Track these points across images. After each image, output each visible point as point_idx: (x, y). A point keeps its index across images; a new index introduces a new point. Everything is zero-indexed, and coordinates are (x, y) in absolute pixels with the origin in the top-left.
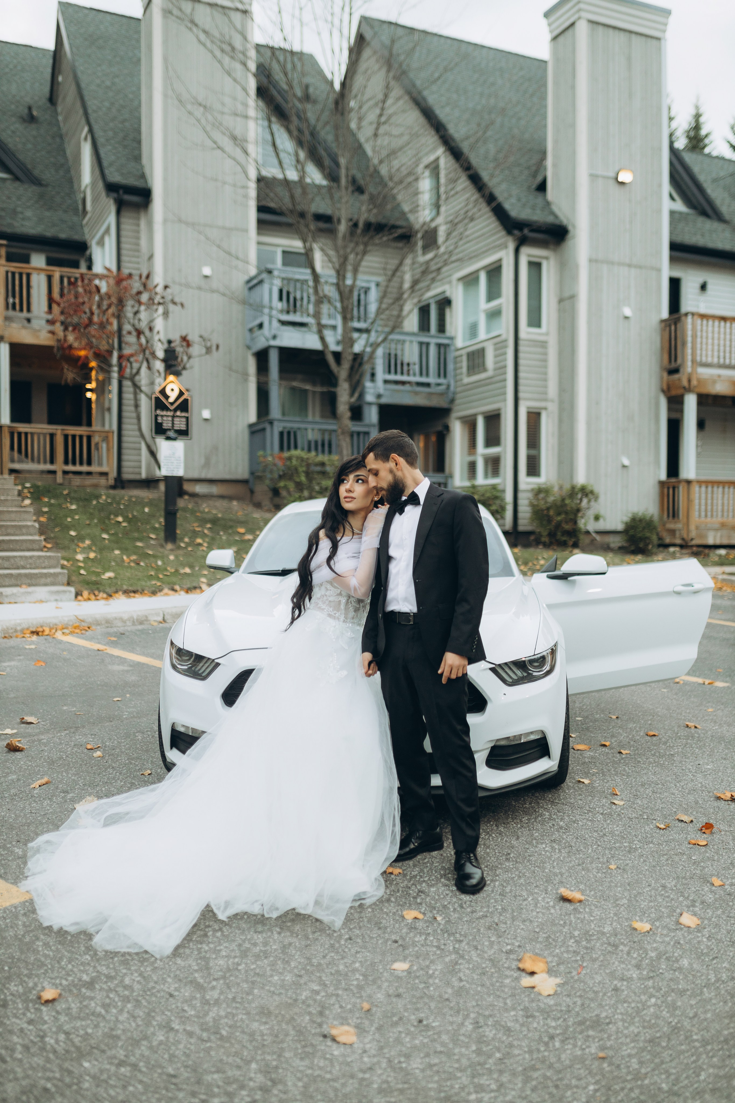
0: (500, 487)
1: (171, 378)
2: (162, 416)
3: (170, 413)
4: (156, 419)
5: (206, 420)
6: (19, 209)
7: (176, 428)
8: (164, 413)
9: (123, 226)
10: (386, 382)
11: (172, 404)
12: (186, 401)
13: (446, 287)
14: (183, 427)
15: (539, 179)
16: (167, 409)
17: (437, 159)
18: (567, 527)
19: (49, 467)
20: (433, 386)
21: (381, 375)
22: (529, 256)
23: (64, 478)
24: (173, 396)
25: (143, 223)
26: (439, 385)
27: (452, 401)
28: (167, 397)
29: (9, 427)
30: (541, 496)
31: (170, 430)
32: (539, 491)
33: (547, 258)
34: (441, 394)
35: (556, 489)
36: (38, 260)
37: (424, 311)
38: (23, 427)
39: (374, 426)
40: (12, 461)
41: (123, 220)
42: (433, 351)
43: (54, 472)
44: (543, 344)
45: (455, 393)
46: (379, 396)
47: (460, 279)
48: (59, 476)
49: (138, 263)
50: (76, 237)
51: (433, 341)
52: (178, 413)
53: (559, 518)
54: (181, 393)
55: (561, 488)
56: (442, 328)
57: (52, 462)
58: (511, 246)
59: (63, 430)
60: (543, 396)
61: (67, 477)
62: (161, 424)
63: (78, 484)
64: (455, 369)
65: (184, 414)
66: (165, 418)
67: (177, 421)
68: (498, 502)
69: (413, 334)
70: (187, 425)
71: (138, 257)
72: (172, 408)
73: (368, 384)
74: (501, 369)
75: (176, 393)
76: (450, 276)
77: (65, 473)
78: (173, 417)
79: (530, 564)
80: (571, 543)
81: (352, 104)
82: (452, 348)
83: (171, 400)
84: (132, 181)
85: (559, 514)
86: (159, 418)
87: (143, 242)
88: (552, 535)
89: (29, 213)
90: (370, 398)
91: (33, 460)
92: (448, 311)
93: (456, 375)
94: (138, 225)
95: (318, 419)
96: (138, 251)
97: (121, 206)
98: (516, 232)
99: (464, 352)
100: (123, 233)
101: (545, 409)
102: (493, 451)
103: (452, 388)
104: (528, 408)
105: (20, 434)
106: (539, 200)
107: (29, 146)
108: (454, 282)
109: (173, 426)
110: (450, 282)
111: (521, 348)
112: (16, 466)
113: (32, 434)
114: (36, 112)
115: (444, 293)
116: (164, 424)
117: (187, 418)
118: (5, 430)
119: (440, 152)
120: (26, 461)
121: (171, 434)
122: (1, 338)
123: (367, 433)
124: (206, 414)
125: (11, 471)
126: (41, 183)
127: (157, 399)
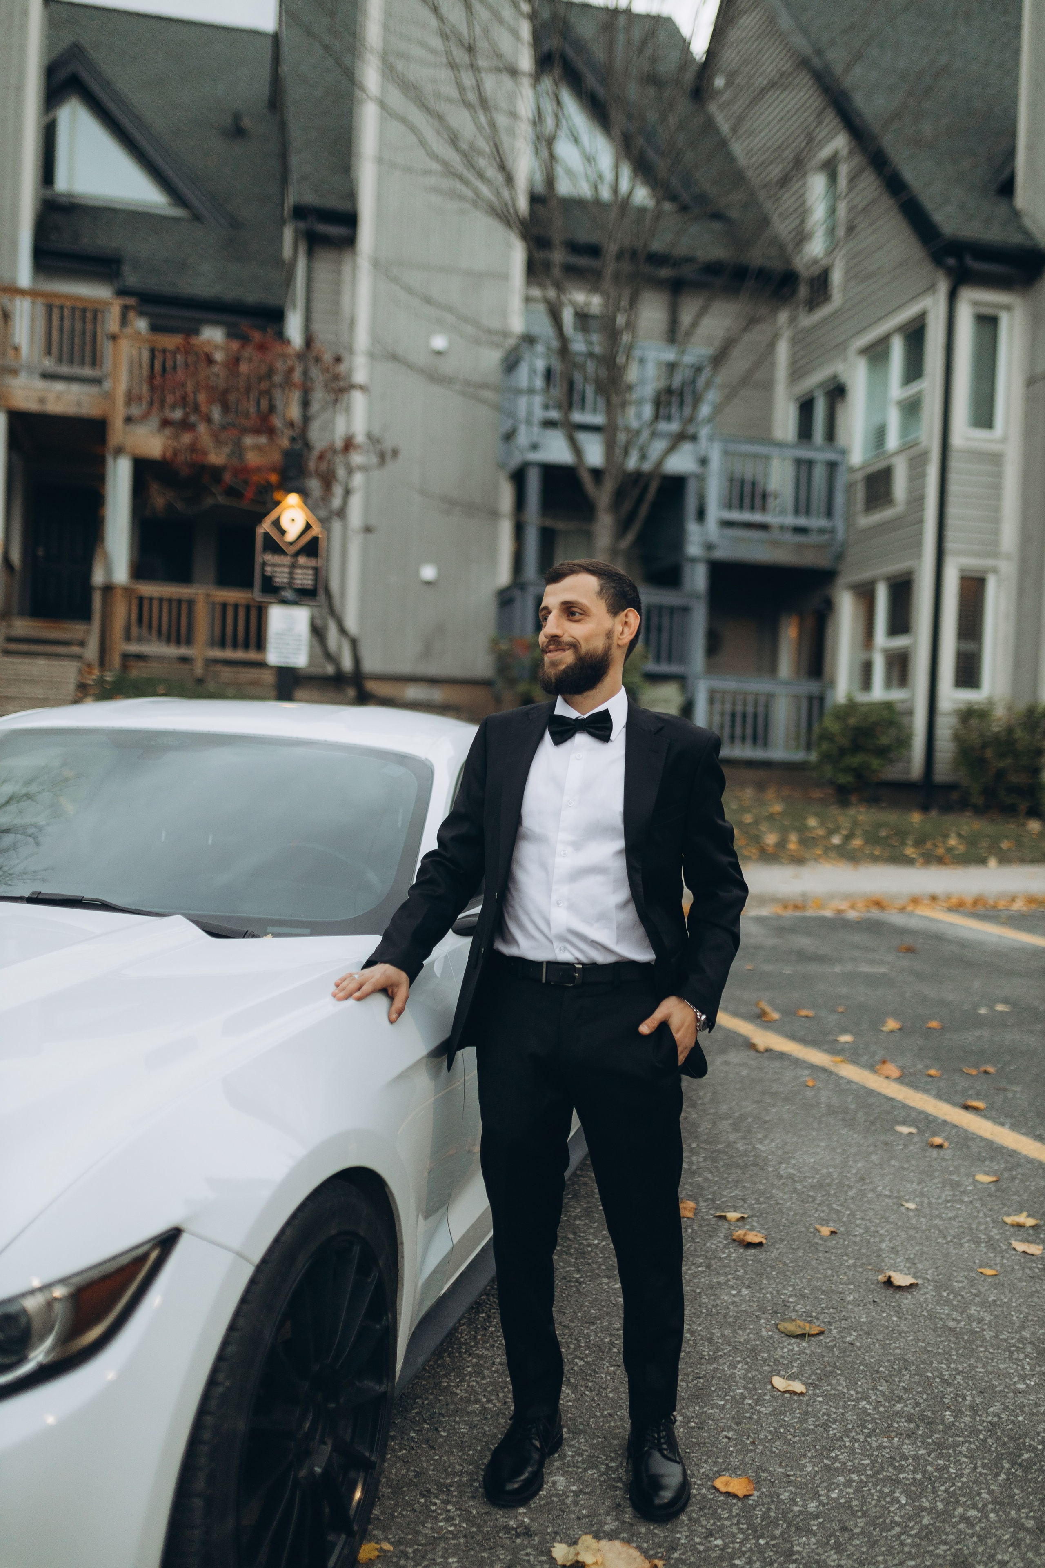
0: (900, 707)
1: (293, 499)
2: (274, 565)
3: (286, 560)
4: (262, 569)
5: (428, 583)
6: (191, 261)
7: (296, 585)
8: (278, 560)
9: (317, 276)
10: (723, 523)
11: (291, 543)
12: (315, 540)
13: (840, 367)
14: (309, 584)
15: (1006, 173)
16: (283, 553)
17: (838, 152)
18: (1016, 779)
19: (183, 651)
20: (815, 531)
21: (714, 512)
22: (976, 303)
23: (206, 669)
24: (293, 531)
25: (347, 269)
26: (822, 531)
27: (840, 557)
28: (283, 532)
29: (127, 590)
30: (974, 722)
31: (285, 587)
32: (968, 715)
33: (1008, 308)
34: (820, 547)
35: (1000, 712)
36: (213, 334)
37: (806, 408)
38: (149, 589)
40: (129, 639)
41: (315, 264)
42: (818, 473)
43: (189, 660)
44: (996, 459)
45: (844, 545)
46: (710, 547)
47: (863, 350)
48: (199, 664)
49: (336, 333)
50: (271, 300)
51: (818, 457)
52: (302, 560)
53: (1002, 764)
54: (308, 527)
55: (1010, 708)
56: (830, 435)
57: (189, 643)
58: (943, 287)
59: (207, 595)
60: (992, 549)
61: (210, 667)
62: (271, 579)
63: (227, 679)
64: (846, 504)
65: (312, 562)
66: (278, 569)
67: (299, 572)
68: (893, 732)
69: (787, 445)
70: (317, 580)
71: (337, 324)
72: (292, 550)
73: (692, 528)
74: (917, 500)
75: (300, 525)
76: (848, 347)
77: (209, 661)
78: (293, 566)
79: (929, 846)
80: (1023, 806)
81: (717, 82)
82: (844, 468)
83: (291, 537)
84: (333, 203)
85: (1002, 755)
86: (268, 569)
87: (346, 300)
88: (989, 793)
89: (205, 267)
90: (694, 549)
91: (168, 640)
92: (841, 408)
93: (846, 515)
94: (339, 272)
96: (338, 314)
97: (313, 242)
98: (951, 261)
99: (859, 476)
100: (315, 286)
101: (995, 571)
102: (900, 642)
103: (841, 536)
104: (962, 570)
105: (141, 599)
106: (1001, 210)
107: (226, 171)
108: (854, 356)
109: (291, 582)
110: (846, 358)
111: (954, 464)
112: (134, 648)
113: (161, 600)
114: (246, 123)
115: (835, 377)
116: (277, 580)
117: (316, 569)
118: (119, 594)
119: (840, 142)
120: (149, 641)
121: (288, 594)
122: (119, 451)
123: (686, 610)
124: (428, 572)
125: (126, 656)
126: (235, 224)
127: (267, 536)
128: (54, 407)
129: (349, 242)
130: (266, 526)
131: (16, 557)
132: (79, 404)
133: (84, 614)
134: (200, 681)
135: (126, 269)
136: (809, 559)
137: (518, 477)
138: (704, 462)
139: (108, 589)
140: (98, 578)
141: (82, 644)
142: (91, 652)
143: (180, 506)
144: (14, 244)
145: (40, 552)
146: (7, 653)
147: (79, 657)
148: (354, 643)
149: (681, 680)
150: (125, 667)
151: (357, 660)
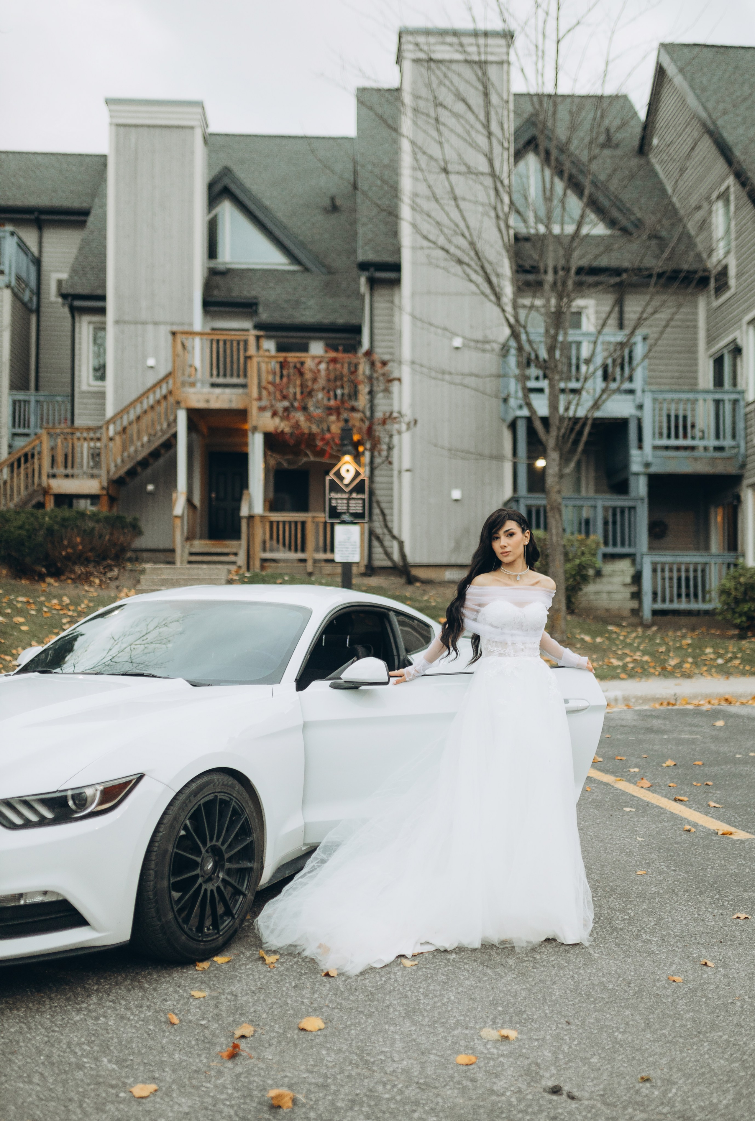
1: (348, 458)
2: (336, 499)
3: (344, 496)
4: (330, 502)
5: (456, 501)
6: (303, 299)
7: (351, 511)
8: (339, 496)
9: (376, 305)
10: (655, 448)
11: (347, 485)
12: (362, 481)
13: (737, 334)
14: (359, 510)
16: (342, 491)
17: (728, 188)
19: (300, 555)
20: (727, 449)
21: (649, 440)
23: (314, 566)
24: (348, 477)
25: (396, 300)
26: (733, 447)
27: (743, 465)
28: (342, 478)
29: (262, 517)
31: (344, 513)
34: (729, 459)
36: (317, 348)
37: (719, 362)
38: (276, 517)
39: (642, 499)
40: (264, 550)
41: (376, 298)
42: (728, 407)
43: (303, 561)
45: (746, 456)
46: (647, 465)
47: (749, 323)
48: (310, 563)
49: (391, 341)
50: (354, 321)
51: (726, 397)
52: (354, 495)
54: (357, 474)
56: (734, 381)
57: (303, 550)
59: (314, 517)
61: (317, 565)
62: (335, 508)
63: (328, 572)
64: (746, 428)
65: (359, 496)
66: (339, 501)
67: (352, 503)
69: (708, 392)
70: (364, 507)
71: (391, 335)
72: (347, 490)
73: (634, 452)
75: (352, 473)
76: (740, 320)
77: (316, 561)
78: (349, 499)
81: (655, 141)
82: (742, 403)
83: (347, 481)
84: (386, 258)
86: (333, 502)
87: (396, 319)
89: (312, 302)
90: (636, 467)
91: (290, 549)
92: (738, 361)
93: (746, 436)
94: (391, 302)
95: (592, 493)
96: (392, 328)
97: (373, 283)
100: (376, 312)
103: (742, 450)
105: (271, 523)
107: (327, 236)
108: (744, 327)
109: (348, 509)
110: (740, 327)
112: (268, 555)
113: (284, 523)
114: (338, 202)
115: (734, 341)
116: (339, 508)
117: (364, 500)
118: (257, 520)
119: (731, 180)
120: (278, 550)
121: (346, 518)
122: (255, 429)
123: (632, 509)
124: (456, 494)
125: (264, 560)
126: (330, 271)
127: (332, 481)
128: (215, 405)
129: (397, 282)
130: (331, 476)
131: (197, 501)
132: (231, 401)
133: (236, 535)
134: (310, 574)
135: (261, 309)
136: (720, 468)
137: (513, 426)
138: (640, 407)
139: (251, 518)
140: (244, 512)
141: (236, 554)
142: (241, 560)
143: (285, 465)
144: (191, 300)
145: (213, 495)
146: (190, 562)
147: (234, 563)
148: (401, 544)
149: (631, 557)
150: (263, 568)
151: (403, 556)
